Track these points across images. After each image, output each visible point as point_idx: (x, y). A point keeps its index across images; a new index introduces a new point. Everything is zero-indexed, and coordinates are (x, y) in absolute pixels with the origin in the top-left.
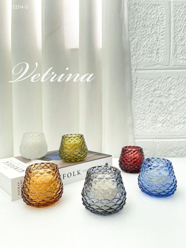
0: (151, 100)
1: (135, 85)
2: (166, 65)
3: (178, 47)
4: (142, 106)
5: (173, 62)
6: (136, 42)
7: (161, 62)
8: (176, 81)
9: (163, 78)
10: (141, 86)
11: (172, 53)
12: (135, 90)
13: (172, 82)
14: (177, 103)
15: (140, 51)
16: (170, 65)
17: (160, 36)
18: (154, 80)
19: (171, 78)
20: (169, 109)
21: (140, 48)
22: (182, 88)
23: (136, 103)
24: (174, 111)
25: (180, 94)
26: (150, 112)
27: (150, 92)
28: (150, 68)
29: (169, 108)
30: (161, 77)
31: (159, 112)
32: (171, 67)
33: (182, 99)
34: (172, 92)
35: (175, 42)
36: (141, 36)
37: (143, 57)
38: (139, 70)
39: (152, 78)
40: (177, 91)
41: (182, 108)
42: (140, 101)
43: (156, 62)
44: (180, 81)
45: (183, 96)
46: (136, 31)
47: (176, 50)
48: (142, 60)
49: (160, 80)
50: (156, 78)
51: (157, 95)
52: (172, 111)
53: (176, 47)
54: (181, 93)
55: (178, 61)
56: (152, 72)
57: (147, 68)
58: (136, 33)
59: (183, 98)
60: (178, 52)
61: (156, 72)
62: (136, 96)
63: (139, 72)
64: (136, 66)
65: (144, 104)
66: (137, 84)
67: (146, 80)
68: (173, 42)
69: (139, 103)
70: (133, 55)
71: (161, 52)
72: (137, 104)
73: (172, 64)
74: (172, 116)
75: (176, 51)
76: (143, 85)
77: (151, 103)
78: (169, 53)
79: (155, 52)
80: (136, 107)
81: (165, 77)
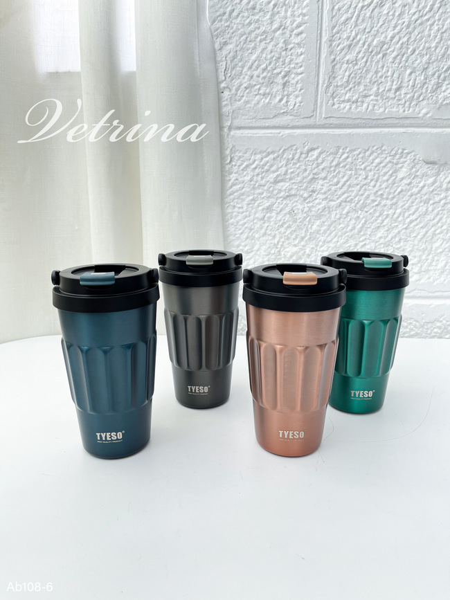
0: (267, 205)
1: (230, 166)
2: (307, 118)
3: (340, 68)
4: (245, 220)
5: (324, 108)
6: (232, 54)
7: (293, 109)
8: (330, 158)
9: (298, 151)
10: (242, 170)
11: (323, 84)
12: (230, 180)
13: (320, 161)
14: (329, 212)
15: (242, 77)
16: (316, 117)
17: (293, 36)
18: (276, 155)
19: (319, 150)
20: (311, 228)
21: (242, 71)
22: (343, 177)
23: (232, 213)
24: (322, 232)
25: (340, 192)
26: (265, 234)
27: (264, 186)
28: (267, 125)
29: (310, 226)
30: (294, 148)
31: (286, 234)
32: (317, 123)
33: (343, 204)
34: (318, 185)
35: (331, 53)
36: (244, 37)
37: (248, 93)
38: (240, 128)
39: (269, 150)
40: (331, 183)
41: (341, 226)
42: (242, 208)
43: (281, 109)
44: (340, 158)
45: (346, 195)
46: (231, 22)
47: (332, 76)
48: (247, 102)
49: (291, 156)
50: (281, 151)
51: (282, 194)
52: (318, 232)
53: (334, 67)
54: (341, 189)
55: (336, 106)
56: (271, 133)
57: (258, 124)
58: (232, 28)
59: (345, 202)
60: (339, 81)
61: (281, 135)
62: (230, 195)
63: (238, 133)
64: (230, 117)
65: (250, 216)
66: (234, 163)
67: (255, 154)
68: (325, 54)
69: (239, 213)
70: (224, 88)
71: (294, 82)
72: (234, 214)
73: (320, 113)
74: (317, 246)
75: (334, 78)
76: (247, 166)
77: (267, 213)
78: (316, 83)
79: (279, 80)
80: (231, 221)
81: (304, 147)
